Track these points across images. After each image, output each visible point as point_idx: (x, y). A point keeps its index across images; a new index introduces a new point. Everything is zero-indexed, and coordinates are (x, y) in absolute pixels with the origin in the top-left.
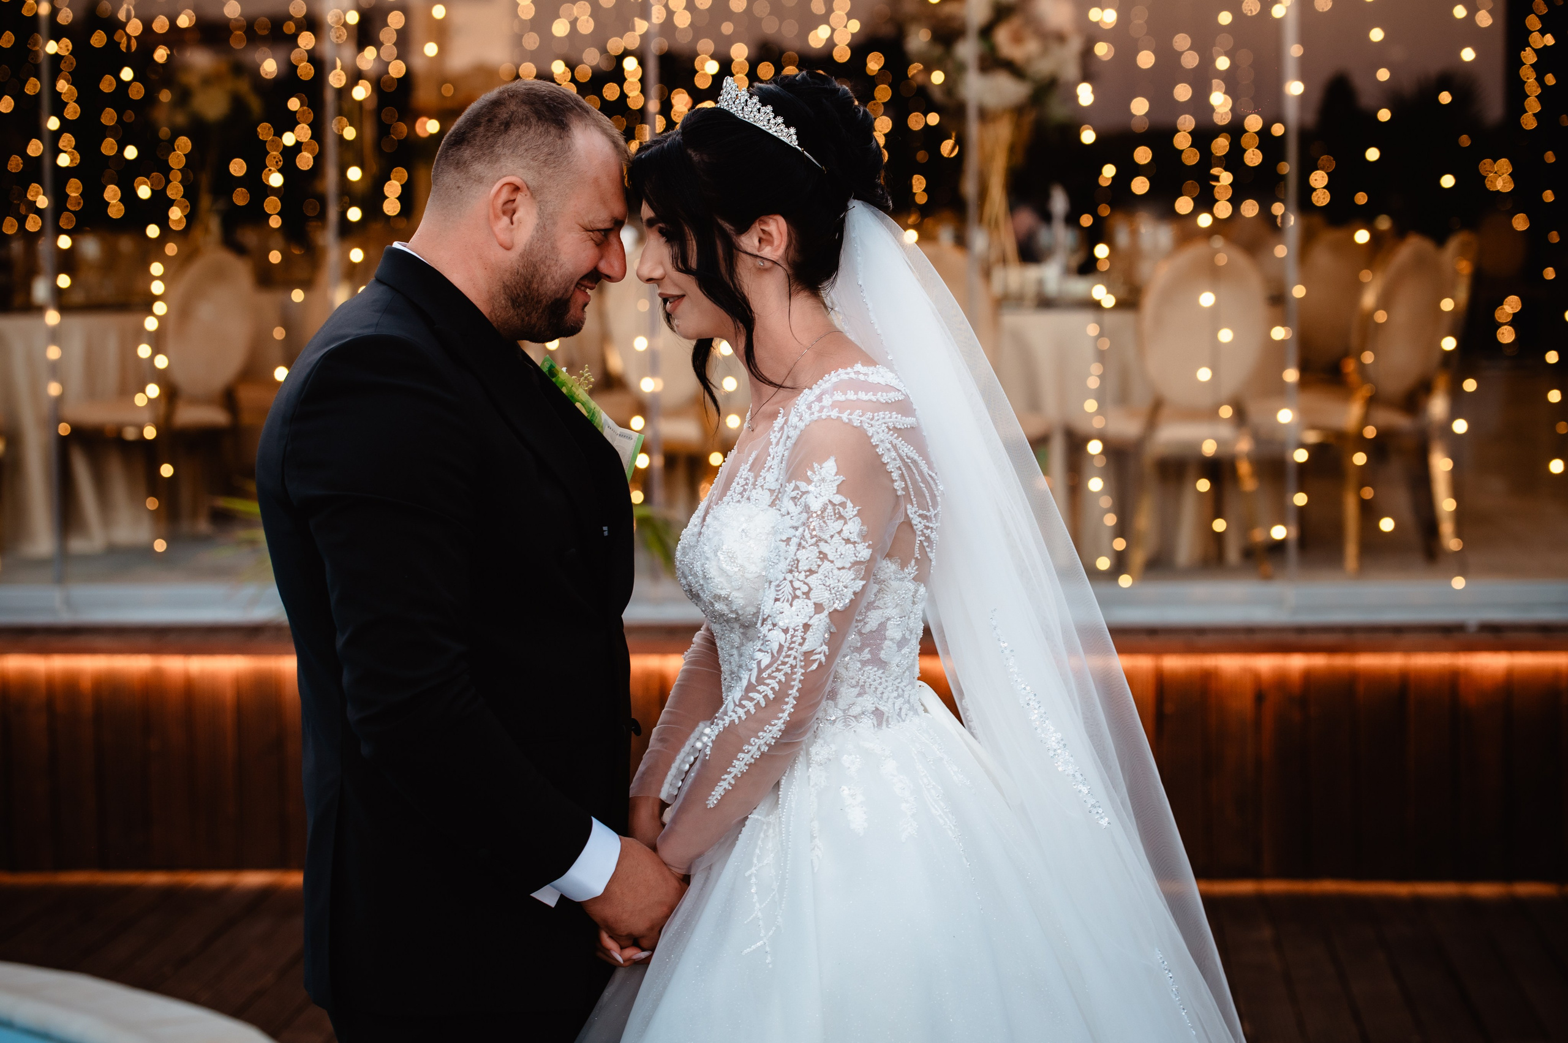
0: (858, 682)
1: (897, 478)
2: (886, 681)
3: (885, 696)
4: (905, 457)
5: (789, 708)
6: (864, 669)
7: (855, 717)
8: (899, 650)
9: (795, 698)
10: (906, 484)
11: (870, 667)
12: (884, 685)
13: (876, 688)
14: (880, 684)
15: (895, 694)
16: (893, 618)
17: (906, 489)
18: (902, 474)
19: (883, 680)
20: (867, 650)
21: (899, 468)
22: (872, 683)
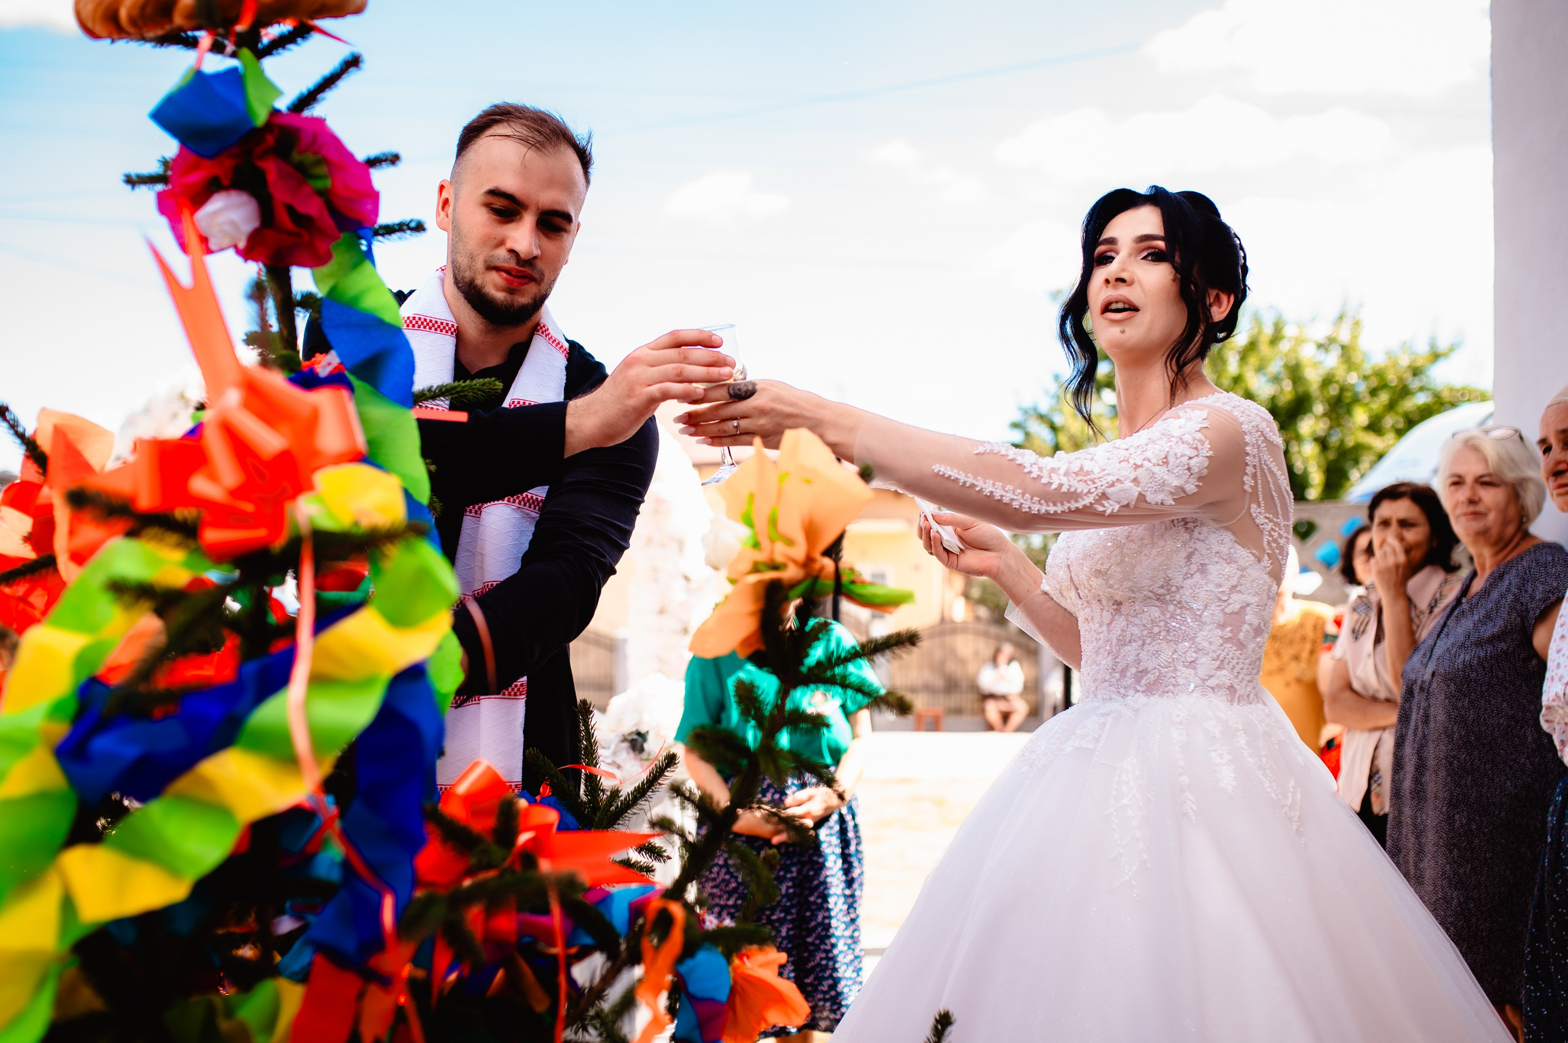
0: (1218, 656)
1: (1249, 473)
2: (1243, 663)
3: (1241, 676)
4: (1263, 462)
5: (1059, 509)
6: (1225, 645)
7: (1212, 688)
8: (1255, 637)
9: (1069, 508)
10: (1256, 483)
11: (1230, 645)
12: (1241, 666)
13: (1234, 667)
14: (1237, 663)
15: (1248, 678)
16: (1252, 604)
17: (1254, 488)
18: (1256, 473)
19: (1241, 661)
20: (1229, 629)
21: (1255, 466)
22: (1231, 660)
